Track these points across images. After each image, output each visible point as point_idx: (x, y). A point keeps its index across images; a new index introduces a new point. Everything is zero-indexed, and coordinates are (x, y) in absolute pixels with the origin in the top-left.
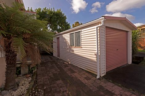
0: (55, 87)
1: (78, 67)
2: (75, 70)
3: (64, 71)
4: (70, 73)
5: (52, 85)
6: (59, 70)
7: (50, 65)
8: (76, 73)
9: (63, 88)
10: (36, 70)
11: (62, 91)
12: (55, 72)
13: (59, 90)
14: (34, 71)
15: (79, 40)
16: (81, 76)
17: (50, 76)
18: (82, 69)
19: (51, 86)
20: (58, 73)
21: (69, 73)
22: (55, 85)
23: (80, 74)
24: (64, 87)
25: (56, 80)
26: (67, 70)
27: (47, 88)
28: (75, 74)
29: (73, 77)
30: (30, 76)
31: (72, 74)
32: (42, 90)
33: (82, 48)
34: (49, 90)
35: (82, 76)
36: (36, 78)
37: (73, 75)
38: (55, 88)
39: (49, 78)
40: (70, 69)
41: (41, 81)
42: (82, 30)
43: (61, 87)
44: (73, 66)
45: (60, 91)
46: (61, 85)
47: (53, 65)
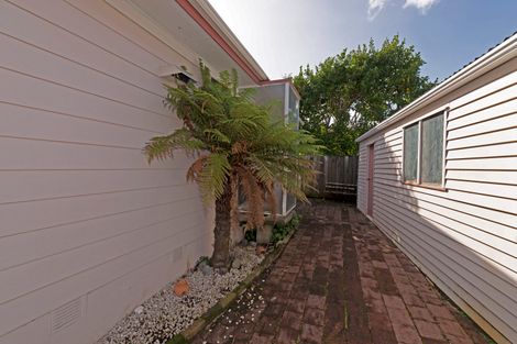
0: (295, 311)
1: (425, 275)
2: (399, 285)
3: (358, 270)
4: (372, 289)
5: (293, 302)
6: (341, 263)
7: (328, 235)
8: (396, 298)
9: (312, 327)
10: (286, 240)
11: (304, 336)
12: (326, 265)
13: (297, 328)
14: (280, 242)
15: (435, 154)
16: (411, 323)
17: (304, 272)
18: (443, 294)
19: (290, 301)
20: (331, 270)
21: (367, 286)
22: (300, 304)
23: (414, 310)
24: (318, 326)
25: (313, 292)
26: (371, 273)
27: (276, 303)
28: (392, 302)
29: (370, 309)
30: (263, 252)
31: (377, 295)
32: (266, 301)
33: (447, 190)
34: (276, 312)
35: (419, 324)
36: (274, 263)
37: (378, 303)
38: (293, 314)
39: (301, 275)
40: (385, 272)
41: (277, 276)
42: (452, 105)
43: (311, 322)
44: (404, 266)
45: (300, 332)
46: (313, 314)
47: (336, 238)
